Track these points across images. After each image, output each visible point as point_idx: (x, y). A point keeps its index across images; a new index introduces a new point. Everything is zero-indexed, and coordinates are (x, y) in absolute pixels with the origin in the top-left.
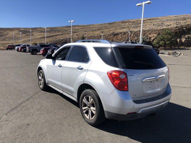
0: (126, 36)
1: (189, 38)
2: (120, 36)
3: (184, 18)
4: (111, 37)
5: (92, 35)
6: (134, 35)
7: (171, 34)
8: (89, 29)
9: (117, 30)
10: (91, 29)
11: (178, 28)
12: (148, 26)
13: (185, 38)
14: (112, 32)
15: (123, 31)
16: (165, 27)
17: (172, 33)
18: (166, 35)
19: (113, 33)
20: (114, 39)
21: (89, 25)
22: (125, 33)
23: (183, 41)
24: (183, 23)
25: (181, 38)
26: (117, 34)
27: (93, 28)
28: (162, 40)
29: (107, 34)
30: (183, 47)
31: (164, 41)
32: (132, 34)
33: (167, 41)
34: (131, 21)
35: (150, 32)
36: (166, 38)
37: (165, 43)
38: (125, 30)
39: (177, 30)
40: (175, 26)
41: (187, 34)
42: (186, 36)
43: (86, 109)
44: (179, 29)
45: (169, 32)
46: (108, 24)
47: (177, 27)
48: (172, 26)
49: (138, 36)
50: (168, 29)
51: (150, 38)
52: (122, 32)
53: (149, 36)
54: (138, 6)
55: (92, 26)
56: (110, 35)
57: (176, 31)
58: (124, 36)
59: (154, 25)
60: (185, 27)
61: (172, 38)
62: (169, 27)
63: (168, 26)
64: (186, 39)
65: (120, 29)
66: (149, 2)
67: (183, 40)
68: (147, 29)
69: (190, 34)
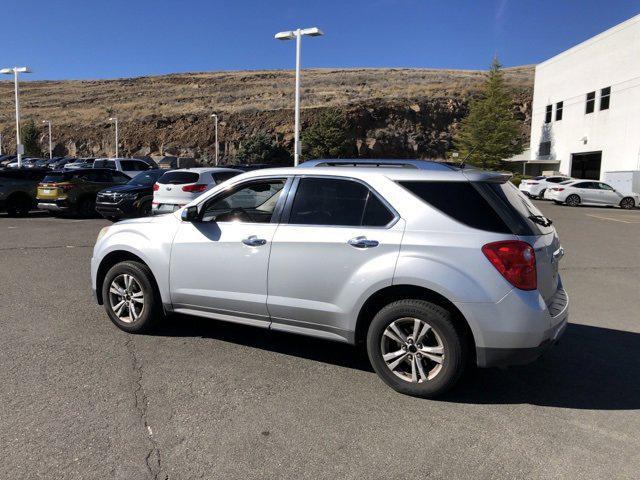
0: (203, 129)
2: (179, 127)
3: (360, 78)
4: (149, 129)
5: (69, 121)
6: (228, 125)
7: (339, 126)
8: (44, 99)
9: (163, 107)
10: (52, 97)
11: (354, 109)
12: (266, 97)
13: (374, 137)
14: (147, 112)
15: (188, 112)
16: (320, 105)
17: (342, 122)
18: (328, 127)
19: (154, 116)
20: (161, 137)
21: (41, 84)
22: (196, 119)
23: (371, 147)
24: (363, 94)
25: (364, 137)
26: (169, 121)
27: (62, 94)
28: (317, 142)
29: (131, 119)
31: (323, 145)
32: (223, 123)
33: (332, 147)
34: (203, 76)
35: (278, 117)
36: (329, 138)
38: (194, 108)
39: (352, 112)
40: (346, 101)
41: (379, 127)
42: (378, 132)
43: (402, 355)
44: (357, 111)
45: (334, 119)
46: (119, 84)
47: (351, 105)
48: (338, 101)
49: (241, 128)
50: (331, 110)
51: (282, 136)
52: (184, 113)
53: (279, 129)
55: (56, 88)
56: (144, 123)
57: (350, 118)
58: (195, 127)
59: (284, 95)
60: (371, 107)
61: (342, 139)
62: (329, 104)
63: (328, 100)
64: (378, 139)
65: (177, 103)
66: (314, 30)
67: (371, 143)
68: (268, 107)
69: (385, 126)
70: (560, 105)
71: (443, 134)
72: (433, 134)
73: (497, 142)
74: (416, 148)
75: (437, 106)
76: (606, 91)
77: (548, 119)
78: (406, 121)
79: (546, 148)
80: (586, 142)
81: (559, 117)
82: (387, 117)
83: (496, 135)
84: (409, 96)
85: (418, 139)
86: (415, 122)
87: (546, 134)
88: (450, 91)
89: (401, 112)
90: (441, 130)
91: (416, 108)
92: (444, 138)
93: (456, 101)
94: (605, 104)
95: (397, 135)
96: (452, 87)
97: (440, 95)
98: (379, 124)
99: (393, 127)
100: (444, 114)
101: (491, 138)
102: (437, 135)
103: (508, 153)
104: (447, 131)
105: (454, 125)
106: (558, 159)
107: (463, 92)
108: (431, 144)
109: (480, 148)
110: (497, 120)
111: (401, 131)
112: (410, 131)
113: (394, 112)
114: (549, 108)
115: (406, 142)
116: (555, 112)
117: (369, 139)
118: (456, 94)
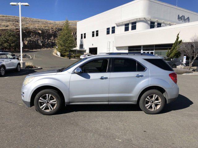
1: (30, 41)
7: (14, 36)
11: (18, 30)
13: (27, 41)
18: (10, 36)
23: (26, 44)
28: (6, 42)
30: (27, 50)
31: (9, 43)
33: (12, 43)
36: (11, 40)
37: (10, 46)
40: (14, 27)
42: (28, 39)
45: (12, 34)
48: (11, 27)
50: (11, 31)
54: (12, 5)
57: (17, 33)
62: (8, 28)
63: (7, 26)
69: (30, 37)
70: (85, 34)
71: (49, 41)
72: (46, 40)
73: (69, 44)
74: (41, 44)
75: (47, 32)
76: (97, 31)
77: (82, 38)
78: (37, 36)
79: (81, 46)
80: (93, 45)
81: (85, 37)
82: (30, 34)
83: (68, 42)
84: (37, 28)
85: (42, 42)
86: (40, 36)
87: (81, 42)
88: (50, 27)
89: (35, 33)
90: (49, 39)
91: (40, 32)
92: (50, 42)
93: (52, 30)
94: (97, 35)
95: (34, 40)
96: (50, 26)
97: (47, 28)
98: (28, 36)
99: (33, 37)
100: (49, 34)
101: (67, 43)
102: (48, 41)
103: (72, 47)
104: (50, 40)
105: (53, 38)
106: (85, 49)
107: (54, 28)
108: (46, 43)
109: (64, 46)
110: (68, 37)
111: (36, 39)
112: (39, 39)
113: (33, 33)
114: (82, 35)
115: (38, 43)
116: (84, 36)
117: (25, 41)
118: (52, 28)
